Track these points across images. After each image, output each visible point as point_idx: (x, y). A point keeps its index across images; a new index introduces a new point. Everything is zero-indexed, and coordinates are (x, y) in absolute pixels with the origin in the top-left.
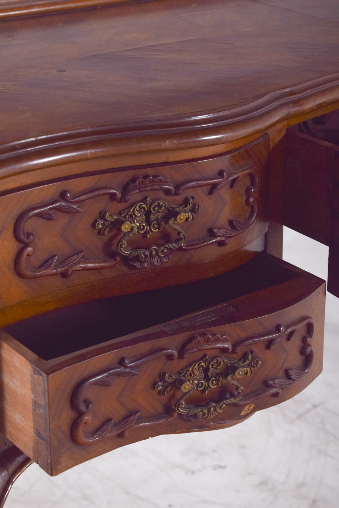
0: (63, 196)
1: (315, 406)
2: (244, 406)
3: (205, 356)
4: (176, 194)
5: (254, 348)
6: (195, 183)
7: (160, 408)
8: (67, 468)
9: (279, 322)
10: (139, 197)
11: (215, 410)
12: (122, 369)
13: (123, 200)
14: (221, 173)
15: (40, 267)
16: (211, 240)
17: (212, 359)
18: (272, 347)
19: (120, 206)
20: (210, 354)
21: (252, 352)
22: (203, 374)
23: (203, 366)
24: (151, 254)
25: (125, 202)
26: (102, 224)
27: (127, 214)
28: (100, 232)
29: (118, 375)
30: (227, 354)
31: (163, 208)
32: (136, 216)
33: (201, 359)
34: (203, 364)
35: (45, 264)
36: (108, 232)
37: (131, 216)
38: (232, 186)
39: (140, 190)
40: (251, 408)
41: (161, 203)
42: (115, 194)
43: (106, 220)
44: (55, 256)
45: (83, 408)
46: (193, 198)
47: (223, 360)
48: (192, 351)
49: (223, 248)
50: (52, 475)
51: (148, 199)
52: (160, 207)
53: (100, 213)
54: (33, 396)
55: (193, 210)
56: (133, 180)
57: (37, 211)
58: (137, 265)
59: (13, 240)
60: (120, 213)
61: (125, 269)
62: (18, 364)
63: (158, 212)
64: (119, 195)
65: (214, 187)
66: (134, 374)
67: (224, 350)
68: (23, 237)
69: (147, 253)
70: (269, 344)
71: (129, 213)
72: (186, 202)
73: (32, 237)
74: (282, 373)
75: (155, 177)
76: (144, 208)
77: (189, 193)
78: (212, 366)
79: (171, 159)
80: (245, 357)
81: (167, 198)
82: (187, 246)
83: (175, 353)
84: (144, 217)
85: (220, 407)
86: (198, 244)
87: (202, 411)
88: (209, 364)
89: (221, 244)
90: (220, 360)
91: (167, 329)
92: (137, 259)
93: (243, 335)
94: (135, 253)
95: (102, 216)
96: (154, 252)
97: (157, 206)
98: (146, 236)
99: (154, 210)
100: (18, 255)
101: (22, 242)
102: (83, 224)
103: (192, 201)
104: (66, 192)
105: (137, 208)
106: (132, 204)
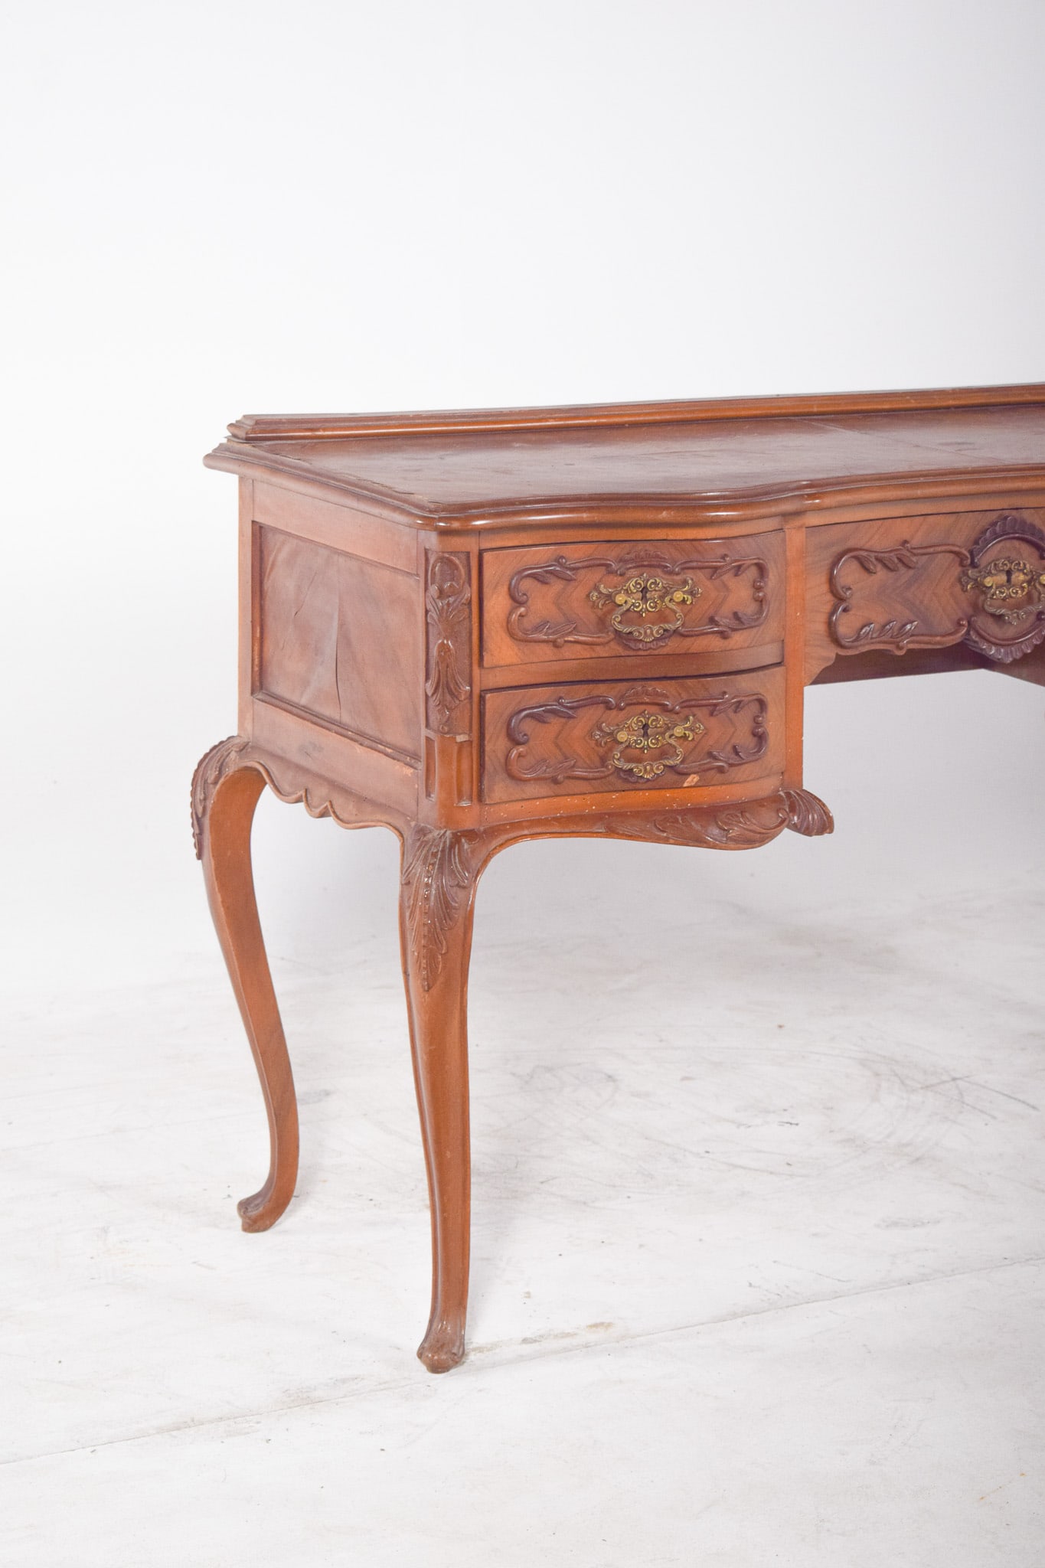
0: (558, 560)
1: (954, 1079)
4: (674, 572)
6: (694, 563)
13: (618, 572)
15: (531, 630)
16: (712, 628)
19: (617, 579)
24: (645, 633)
25: (621, 574)
26: (596, 597)
27: (622, 589)
28: (594, 606)
32: (631, 591)
35: (537, 629)
36: (603, 605)
37: (627, 591)
39: (636, 564)
41: (658, 581)
42: (611, 565)
43: (600, 593)
44: (547, 621)
46: (692, 580)
51: (645, 575)
52: (655, 583)
53: (595, 584)
55: (692, 593)
57: (530, 572)
58: (631, 644)
59: (507, 597)
60: (615, 587)
61: (617, 649)
63: (655, 590)
68: (519, 595)
69: (642, 631)
71: (624, 587)
72: (685, 582)
73: (527, 598)
76: (640, 584)
95: (596, 587)
96: (648, 631)
97: (652, 583)
98: (642, 615)
99: (651, 587)
100: (510, 614)
101: (516, 599)
102: (578, 593)
103: (690, 582)
104: (562, 557)
105: (633, 583)
106: (629, 579)
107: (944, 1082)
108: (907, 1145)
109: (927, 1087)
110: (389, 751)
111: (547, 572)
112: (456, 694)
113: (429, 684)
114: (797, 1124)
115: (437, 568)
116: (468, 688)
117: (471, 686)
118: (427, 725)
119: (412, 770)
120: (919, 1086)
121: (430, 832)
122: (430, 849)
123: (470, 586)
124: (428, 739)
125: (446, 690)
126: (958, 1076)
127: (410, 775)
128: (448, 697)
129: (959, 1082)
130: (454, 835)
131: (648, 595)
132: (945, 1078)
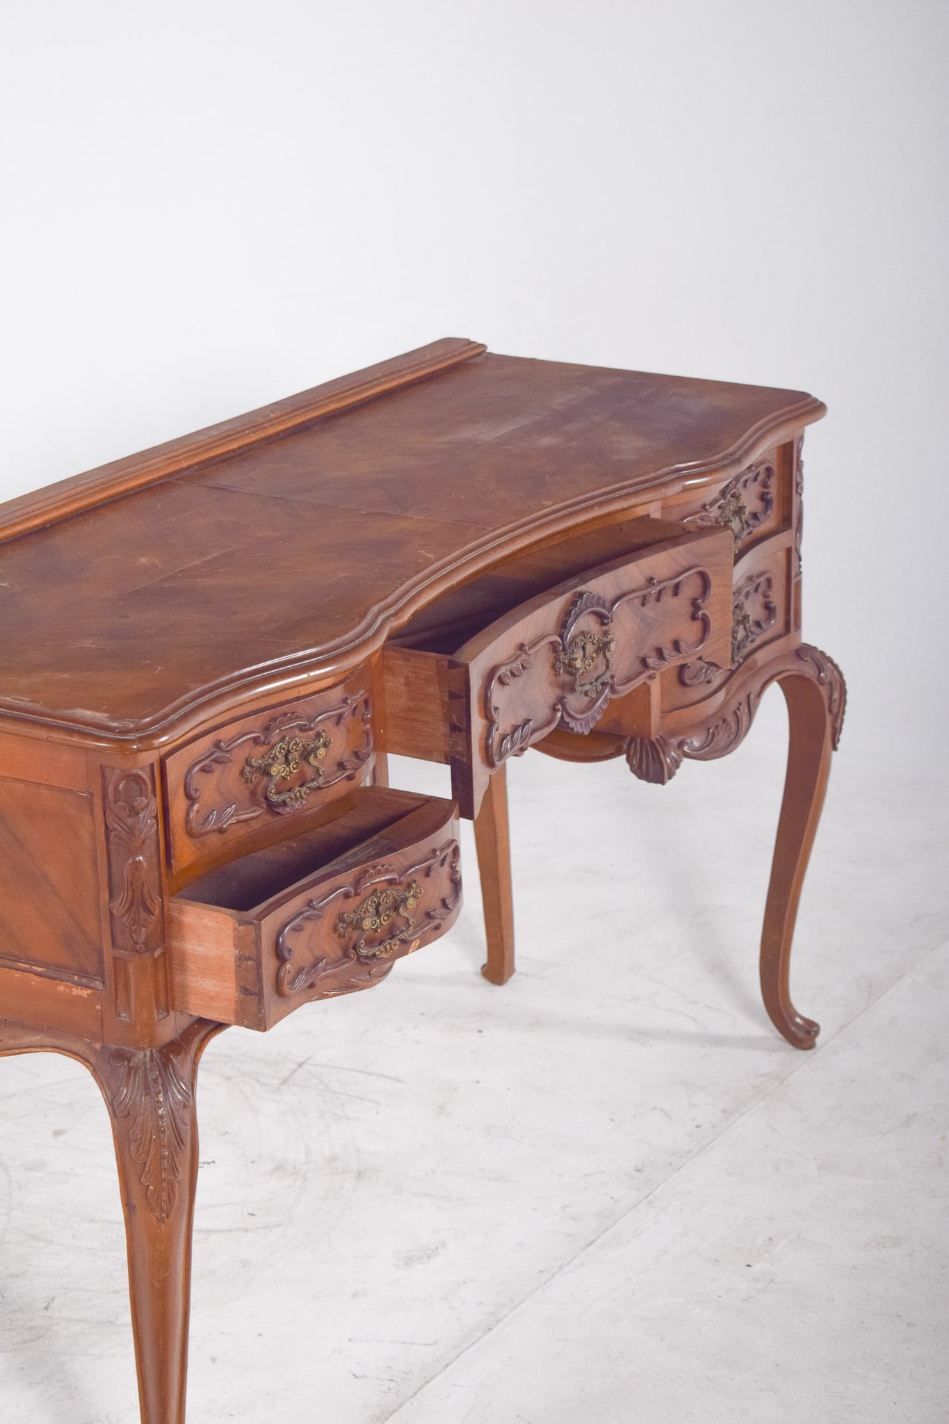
0: (217, 745)
1: (300, 1065)
2: (412, 941)
3: (375, 890)
4: (311, 729)
5: (416, 877)
6: (326, 714)
7: (340, 953)
8: (275, 1022)
9: (434, 846)
10: (277, 738)
11: (391, 948)
12: (311, 912)
13: (266, 742)
14: (345, 701)
15: (203, 825)
16: (343, 774)
17: (382, 893)
18: (432, 874)
19: (262, 749)
20: (379, 887)
21: (415, 881)
22: (375, 911)
23: (375, 901)
24: (296, 796)
25: (268, 744)
26: (250, 772)
28: (248, 781)
29: (309, 919)
30: (393, 886)
31: (300, 745)
32: (278, 758)
33: (372, 894)
34: (375, 899)
35: (206, 820)
37: (273, 759)
38: (353, 714)
39: (280, 730)
40: (417, 944)
41: (298, 741)
42: (259, 737)
43: (252, 766)
44: (214, 810)
45: (286, 954)
46: (324, 731)
47: (393, 892)
48: (365, 886)
49: (351, 782)
50: (265, 1030)
51: (287, 739)
52: (297, 745)
53: (247, 760)
54: (237, 952)
55: (325, 745)
56: (274, 719)
57: (200, 765)
58: (281, 810)
59: (185, 798)
60: (263, 757)
61: (268, 818)
62: (210, 924)
63: (296, 751)
64: (262, 738)
65: (340, 716)
66: (320, 917)
67: (391, 882)
68: (193, 793)
69: (292, 796)
70: (427, 872)
71: (272, 756)
72: (318, 735)
73: (198, 792)
74: (439, 904)
75: (293, 713)
76: (284, 748)
77: (319, 728)
78: (383, 901)
79: (302, 693)
80: (409, 886)
81: (301, 734)
82: (324, 784)
83: (352, 890)
84: (284, 758)
85: (395, 945)
86: (333, 781)
87: (379, 950)
88: (380, 898)
89: (350, 778)
90: (389, 893)
91: (337, 867)
92: (284, 803)
93: (406, 864)
94: (282, 797)
95: (248, 762)
96: (298, 794)
97: (295, 744)
98: (287, 779)
99: (292, 749)
100: (188, 814)
101: (191, 799)
102: (232, 772)
103: (324, 734)
104: (220, 741)
105: (278, 749)
106: (273, 746)
107: (293, 1072)
108: (334, 1159)
109: (285, 1081)
110: (40, 970)
111: (213, 760)
112: (152, 910)
113: (117, 903)
114: (214, 1162)
115: (121, 786)
116: (160, 900)
117: (162, 898)
118: (114, 943)
119: (90, 992)
120: (277, 1082)
121: (133, 1055)
122: (146, 1077)
123: (155, 797)
124: (115, 959)
125: (141, 909)
126: (301, 1060)
127: (86, 996)
128: (143, 914)
129: (306, 1066)
130: (160, 1051)
131: (290, 757)
132: (292, 1066)
